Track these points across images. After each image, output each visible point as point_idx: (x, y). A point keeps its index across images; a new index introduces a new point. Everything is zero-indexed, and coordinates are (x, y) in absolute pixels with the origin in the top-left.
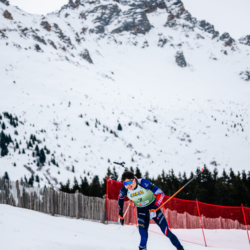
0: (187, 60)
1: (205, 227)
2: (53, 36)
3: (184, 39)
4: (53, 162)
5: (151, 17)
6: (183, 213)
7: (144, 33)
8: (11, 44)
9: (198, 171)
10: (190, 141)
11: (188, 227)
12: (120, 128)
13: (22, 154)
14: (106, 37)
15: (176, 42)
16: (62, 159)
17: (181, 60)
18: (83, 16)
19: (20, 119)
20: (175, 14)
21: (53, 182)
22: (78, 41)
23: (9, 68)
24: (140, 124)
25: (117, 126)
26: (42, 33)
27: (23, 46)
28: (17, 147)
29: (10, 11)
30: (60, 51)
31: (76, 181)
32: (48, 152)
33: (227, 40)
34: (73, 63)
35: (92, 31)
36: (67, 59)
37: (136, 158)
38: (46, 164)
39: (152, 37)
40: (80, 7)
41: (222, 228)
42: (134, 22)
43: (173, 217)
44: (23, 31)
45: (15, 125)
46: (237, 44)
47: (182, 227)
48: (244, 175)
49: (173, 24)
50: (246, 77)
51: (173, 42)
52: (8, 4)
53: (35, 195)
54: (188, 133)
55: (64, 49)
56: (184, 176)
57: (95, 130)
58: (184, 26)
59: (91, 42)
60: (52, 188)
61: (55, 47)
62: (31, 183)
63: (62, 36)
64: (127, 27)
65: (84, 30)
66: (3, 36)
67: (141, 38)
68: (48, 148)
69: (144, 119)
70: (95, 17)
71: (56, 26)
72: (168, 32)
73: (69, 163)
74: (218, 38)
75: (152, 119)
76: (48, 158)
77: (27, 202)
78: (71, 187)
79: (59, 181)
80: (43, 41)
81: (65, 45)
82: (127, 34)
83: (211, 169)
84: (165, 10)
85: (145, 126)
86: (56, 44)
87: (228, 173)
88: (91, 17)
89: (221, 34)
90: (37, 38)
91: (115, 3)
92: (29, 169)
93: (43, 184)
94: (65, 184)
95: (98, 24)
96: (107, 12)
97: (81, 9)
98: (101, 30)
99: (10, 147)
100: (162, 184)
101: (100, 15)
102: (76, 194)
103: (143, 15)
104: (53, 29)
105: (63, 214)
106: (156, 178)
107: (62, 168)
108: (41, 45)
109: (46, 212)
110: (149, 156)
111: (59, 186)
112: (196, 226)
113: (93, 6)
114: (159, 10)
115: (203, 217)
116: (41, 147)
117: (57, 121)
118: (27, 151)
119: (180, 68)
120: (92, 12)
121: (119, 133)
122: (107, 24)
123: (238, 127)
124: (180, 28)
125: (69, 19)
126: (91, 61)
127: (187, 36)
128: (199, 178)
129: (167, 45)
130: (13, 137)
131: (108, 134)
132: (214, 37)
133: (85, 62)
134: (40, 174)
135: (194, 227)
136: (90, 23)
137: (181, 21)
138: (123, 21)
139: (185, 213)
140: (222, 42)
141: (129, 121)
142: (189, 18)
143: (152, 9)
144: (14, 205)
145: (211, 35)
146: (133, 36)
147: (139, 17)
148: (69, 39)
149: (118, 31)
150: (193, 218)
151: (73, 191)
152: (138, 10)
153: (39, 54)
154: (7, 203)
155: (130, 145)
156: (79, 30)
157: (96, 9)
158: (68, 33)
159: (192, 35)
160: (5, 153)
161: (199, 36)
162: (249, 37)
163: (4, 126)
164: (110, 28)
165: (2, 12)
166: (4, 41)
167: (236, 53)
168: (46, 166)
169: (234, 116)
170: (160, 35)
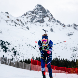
1: (56, 72)
2: (19, 23)
3: (53, 25)
4: (18, 54)
5: (45, 19)
7: (42, 23)
8: (9, 24)
9: (55, 58)
12: (35, 47)
13: (10, 52)
14: (33, 23)
15: (51, 25)
17: (52, 30)
18: (27, 18)
19: (10, 43)
21: (18, 60)
22: (26, 24)
23: (8, 30)
26: (17, 22)
27: (12, 25)
28: (9, 50)
30: (21, 27)
31: (24, 60)
32: (17, 52)
35: (29, 22)
36: (23, 29)
38: (16, 55)
39: (45, 24)
42: (40, 20)
44: (12, 21)
45: (9, 45)
46: (66, 27)
48: (67, 60)
49: (50, 21)
52: (8, 14)
53: (13, 63)
55: (22, 26)
57: (29, 47)
58: (53, 21)
59: (29, 25)
62: (12, 60)
63: (22, 23)
64: (38, 21)
65: (27, 21)
66: (7, 22)
67: (42, 24)
71: (20, 20)
72: (49, 23)
73: (22, 55)
76: (17, 53)
77: (11, 64)
78: (22, 61)
80: (17, 24)
81: (22, 25)
82: (38, 23)
83: (58, 58)
86: (20, 25)
87: (63, 59)
88: (29, 18)
89: (62, 24)
90: (15, 23)
91: (35, 15)
92: (12, 56)
93: (15, 60)
94: (21, 60)
95: (31, 20)
96: (34, 17)
97: (27, 16)
98: (32, 21)
99: (7, 50)
101: (31, 18)
102: (23, 63)
103: (43, 18)
104: (20, 21)
105: (20, 68)
107: (20, 56)
108: (16, 25)
109: (15, 67)
111: (19, 61)
114: (47, 17)
115: (55, 70)
116: (15, 51)
117: (20, 44)
118: (12, 52)
119: (51, 32)
121: (35, 48)
122: (33, 20)
123: (66, 48)
124: (52, 22)
125: (24, 19)
126: (29, 29)
128: (55, 60)
129: (48, 26)
130: (8, 48)
131: (32, 48)
134: (15, 57)
136: (29, 20)
137: (52, 20)
138: (37, 19)
140: (62, 26)
142: (54, 19)
143: (45, 17)
144: (7, 65)
145: (60, 24)
146: (40, 23)
148: (23, 24)
149: (36, 22)
151: (23, 62)
152: (41, 17)
153: (16, 27)
155: (38, 51)
156: (26, 21)
157: (31, 16)
158: (23, 22)
159: (55, 24)
160: (6, 52)
161: (56, 24)
162: (69, 25)
163: (6, 45)
164: (34, 21)
165: (7, 16)
166: (7, 23)
167: (66, 29)
168: (16, 56)
169: (65, 45)
170: (47, 23)
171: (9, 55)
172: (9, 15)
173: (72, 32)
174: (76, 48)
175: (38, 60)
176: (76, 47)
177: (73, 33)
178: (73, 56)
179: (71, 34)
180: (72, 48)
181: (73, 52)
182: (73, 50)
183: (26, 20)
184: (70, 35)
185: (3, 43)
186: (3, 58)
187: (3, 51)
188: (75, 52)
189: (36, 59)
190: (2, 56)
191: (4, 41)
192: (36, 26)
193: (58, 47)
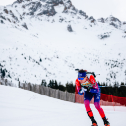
3: (72, 19)
4: (9, 76)
5: (56, 8)
7: (52, 15)
12: (41, 60)
14: (35, 17)
15: (68, 20)
16: (13, 75)
17: (70, 29)
18: (24, 7)
20: (67, 7)
22: (21, 18)
24: (50, 59)
25: (39, 59)
26: (4, 14)
30: (13, 23)
32: (7, 71)
33: (92, 20)
34: (19, 29)
35: (28, 14)
36: (16, 27)
37: (48, 75)
39: (56, 17)
40: (23, 2)
42: (48, 10)
46: (97, 22)
49: (67, 12)
50: (101, 37)
54: (73, 63)
55: (14, 22)
57: (29, 61)
58: (71, 13)
59: (27, 19)
61: (10, 21)
63: (13, 16)
64: (45, 13)
65: (24, 13)
67: (51, 18)
68: (6, 69)
69: (52, 56)
70: (29, 8)
71: (11, 11)
72: (64, 15)
73: (16, 77)
74: (88, 19)
75: (56, 56)
76: (7, 74)
80: (4, 18)
81: (15, 20)
82: (44, 16)
84: (63, 5)
86: (11, 20)
88: (27, 8)
89: (89, 17)
90: (2, 17)
91: (39, 1)
95: (31, 11)
96: (35, 5)
97: (23, 3)
98: (32, 14)
101: (32, 7)
103: (52, 7)
104: (9, 13)
107: (13, 79)
108: (4, 20)
110: (54, 74)
113: (28, 2)
114: (60, 5)
116: (3, 69)
117: (11, 57)
120: (28, 5)
121: (40, 63)
122: (35, 11)
123: (97, 61)
124: (70, 14)
125: (17, 8)
126: (27, 28)
127: (73, 17)
129: (63, 22)
131: (35, 63)
132: (86, 18)
133: (24, 29)
136: (27, 10)
137: (70, 10)
138: (43, 10)
140: (90, 21)
141: (45, 57)
142: (74, 9)
143: (56, 4)
145: (84, 17)
146: (47, 17)
148: (17, 18)
149: (40, 14)
152: (50, 5)
153: (2, 25)
155: (45, 69)
156: (22, 14)
157: (30, 4)
158: (16, 15)
159: (76, 17)
161: (79, 18)
162: (102, 19)
164: (36, 13)
167: (96, 26)
168: (5, 78)
169: (95, 56)
170: (60, 17)
173: (109, 32)
174: (117, 62)
176: (115, 60)
177: (109, 34)
178: (112, 77)
179: (106, 36)
180: (108, 62)
181: (111, 69)
182: (110, 65)
183: (21, 11)
184: (104, 37)
188: (115, 69)
192: (41, 22)
193: (83, 61)
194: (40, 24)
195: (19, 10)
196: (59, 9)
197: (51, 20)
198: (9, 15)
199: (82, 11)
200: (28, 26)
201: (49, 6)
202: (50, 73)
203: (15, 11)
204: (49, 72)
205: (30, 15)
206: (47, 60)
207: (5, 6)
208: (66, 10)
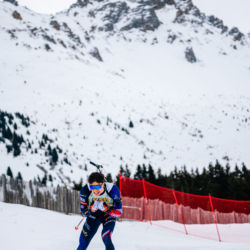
0: (197, 55)
1: (219, 222)
2: (62, 35)
3: (194, 35)
4: (66, 160)
5: (160, 14)
6: (196, 208)
7: (153, 30)
8: (20, 45)
9: (210, 166)
10: (201, 136)
11: (202, 222)
12: (131, 125)
13: (34, 154)
14: (116, 35)
15: (185, 38)
16: (74, 158)
17: (191, 56)
18: (92, 14)
19: (31, 119)
20: (183, 10)
21: (66, 181)
22: (88, 39)
23: (19, 68)
24: (151, 120)
25: (128, 123)
26: (52, 32)
28: (30, 146)
29: (19, 11)
30: (70, 50)
32: (61, 151)
33: (236, 34)
34: (83, 61)
35: (101, 29)
36: (77, 58)
37: (148, 154)
38: (59, 163)
39: (161, 33)
40: (89, 5)
41: (236, 222)
42: (142, 19)
43: (186, 212)
44: (32, 31)
45: (27, 125)
46: (246, 39)
47: (195, 222)
49: (182, 21)
51: (182, 38)
52: (16, 4)
53: (49, 195)
54: (199, 129)
55: (74, 47)
56: (197, 171)
57: (107, 128)
58: (192, 22)
59: (100, 40)
60: (65, 187)
61: (65, 46)
62: (44, 182)
63: (71, 35)
64: (136, 24)
65: (93, 28)
66: (13, 36)
67: (150, 35)
68: (60, 147)
69: (156, 116)
70: (104, 15)
71: (65, 25)
72: (177, 28)
73: (81, 162)
74: (227, 33)
75: (163, 115)
76: (61, 157)
77: (40, 201)
79: (72, 180)
80: (52, 40)
81: (75, 44)
82: (136, 31)
83: (223, 164)
84: (173, 6)
85: (156, 122)
86: (65, 43)
87: (240, 168)
88: (100, 16)
89: (230, 29)
90: (47, 38)
92: (42, 168)
93: (56, 183)
94: (78, 182)
95: (107, 22)
96: (116, 9)
97: (89, 7)
98: (110, 28)
99: (23, 147)
100: (175, 180)
101: (108, 13)
103: (152, 11)
104: (62, 28)
106: (168, 174)
107: (75, 167)
108: (51, 44)
109: (60, 211)
110: (161, 153)
111: (72, 185)
112: (210, 221)
113: (101, 4)
114: (167, 6)
115: (216, 212)
116: (53, 146)
117: (68, 120)
118: (39, 151)
119: (189, 63)
120: (101, 10)
121: (130, 130)
122: (116, 21)
124: (189, 24)
125: (78, 18)
126: (100, 59)
127: (196, 32)
128: (211, 174)
129: (177, 41)
130: (25, 137)
131: (119, 131)
132: (223, 32)
133: (95, 60)
134: (53, 173)
135: (208, 223)
136: (99, 21)
137: (190, 16)
138: (132, 18)
139: (199, 209)
140: (231, 37)
141: (140, 118)
142: (198, 13)
143: (160, 6)
144: (28, 205)
145: (220, 30)
146: (142, 33)
147: (148, 14)
148: (78, 38)
149: (127, 28)
150: (206, 213)
152: (147, 7)
153: (49, 53)
154: (21, 203)
155: (142, 143)
156: (88, 29)
157: (105, 7)
158: (77, 32)
159: (201, 30)
160: (17, 153)
161: (208, 32)
163: (16, 127)
164: (119, 25)
165: (11, 13)
166: (14, 41)
167: (246, 47)
168: (59, 166)
170: (169, 31)
171: (29, 166)
172: (19, 9)
175: (144, 176)
183: (87, 23)
185: (4, 120)
186: (8, 178)
187: (6, 150)
189: (137, 174)
190: (5, 172)
191: (9, 112)
192: (130, 44)
193: (220, 122)
194: (127, 50)
195: (82, 22)
196: (166, 14)
197: (150, 40)
198: (61, 32)
199: (215, 16)
200: (102, 55)
201: (144, 10)
202: (152, 151)
203: (75, 24)
204: (150, 149)
205: (106, 31)
206: (144, 123)
207: (54, 14)
208: (181, 17)
